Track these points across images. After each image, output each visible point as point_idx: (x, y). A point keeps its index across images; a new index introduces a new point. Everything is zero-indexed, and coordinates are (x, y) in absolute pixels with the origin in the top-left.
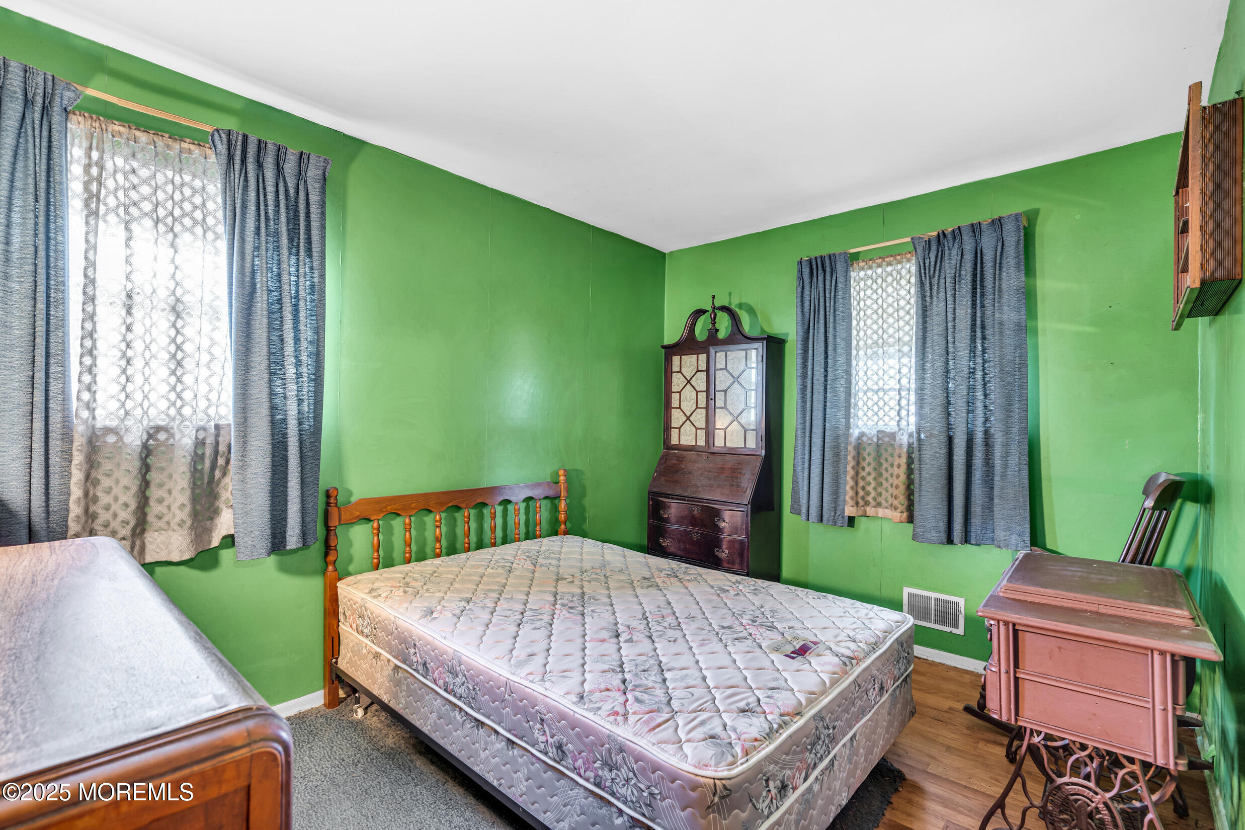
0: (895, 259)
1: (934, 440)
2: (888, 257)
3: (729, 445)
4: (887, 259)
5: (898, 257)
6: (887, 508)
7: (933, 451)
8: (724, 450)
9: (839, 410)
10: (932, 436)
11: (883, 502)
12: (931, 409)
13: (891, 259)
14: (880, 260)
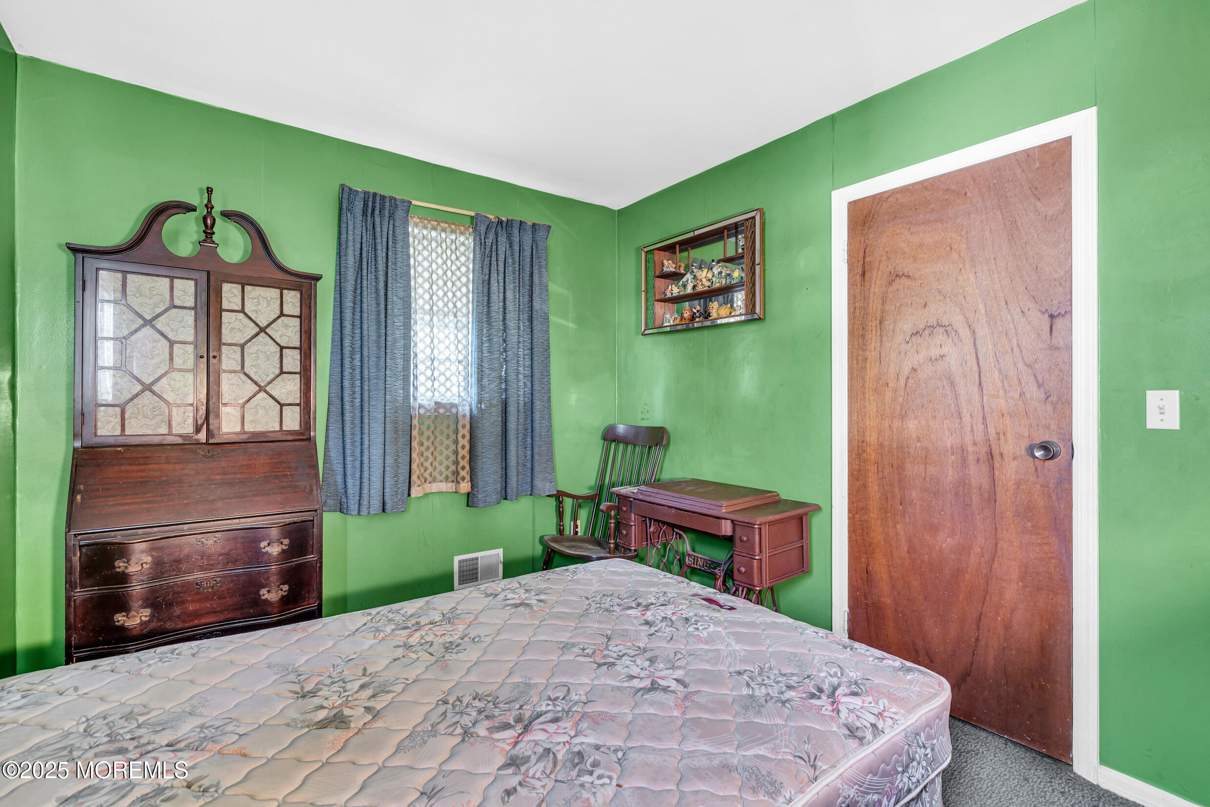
0: (449, 226)
1: (493, 409)
2: (443, 222)
3: (249, 428)
4: (443, 225)
5: (453, 227)
6: (441, 481)
7: (493, 420)
8: (244, 437)
9: (397, 380)
10: (491, 405)
11: (438, 476)
12: (489, 381)
13: (447, 225)
14: (436, 223)
